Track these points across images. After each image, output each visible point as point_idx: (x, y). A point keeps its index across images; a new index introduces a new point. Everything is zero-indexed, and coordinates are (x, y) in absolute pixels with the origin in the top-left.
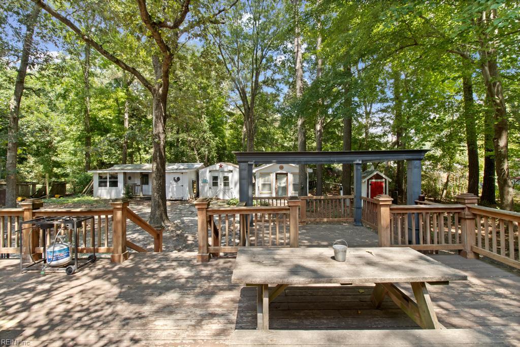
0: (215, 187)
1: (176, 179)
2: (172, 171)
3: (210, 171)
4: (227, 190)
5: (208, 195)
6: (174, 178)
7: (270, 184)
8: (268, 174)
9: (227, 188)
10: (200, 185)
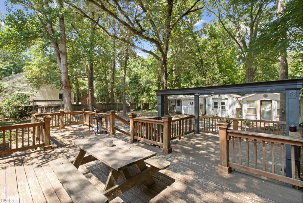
0: (216, 109)
1: (191, 103)
2: (189, 99)
3: (212, 99)
4: (224, 111)
5: (212, 114)
6: (190, 103)
7: (255, 109)
8: (253, 101)
9: (224, 110)
10: (206, 107)
